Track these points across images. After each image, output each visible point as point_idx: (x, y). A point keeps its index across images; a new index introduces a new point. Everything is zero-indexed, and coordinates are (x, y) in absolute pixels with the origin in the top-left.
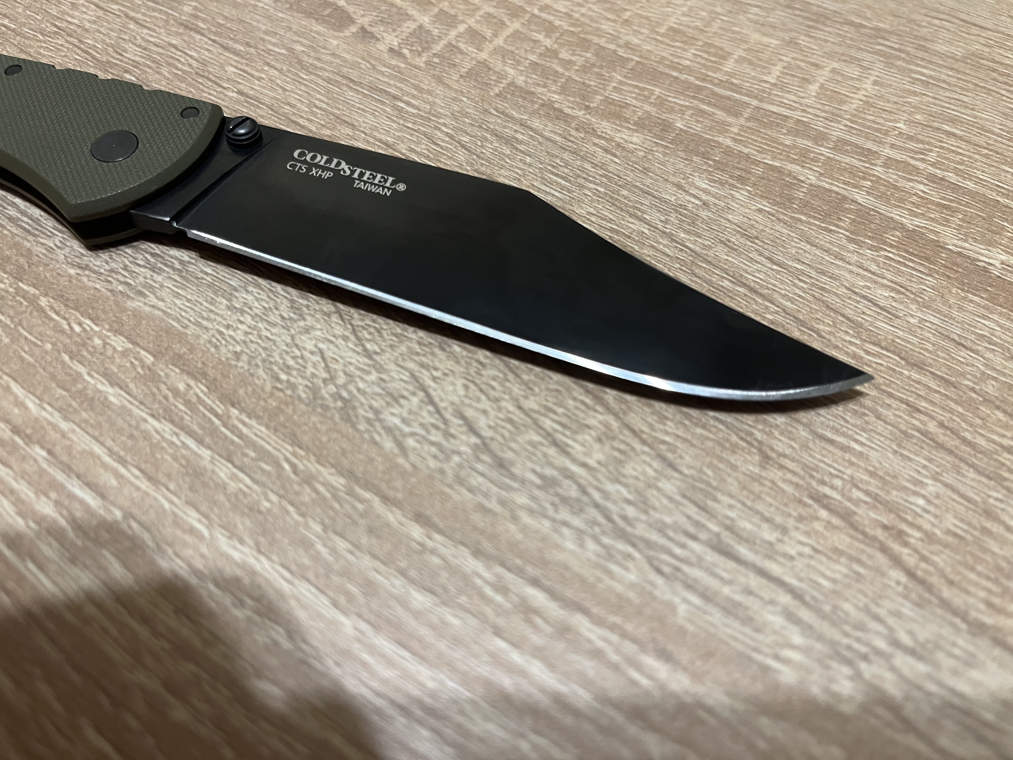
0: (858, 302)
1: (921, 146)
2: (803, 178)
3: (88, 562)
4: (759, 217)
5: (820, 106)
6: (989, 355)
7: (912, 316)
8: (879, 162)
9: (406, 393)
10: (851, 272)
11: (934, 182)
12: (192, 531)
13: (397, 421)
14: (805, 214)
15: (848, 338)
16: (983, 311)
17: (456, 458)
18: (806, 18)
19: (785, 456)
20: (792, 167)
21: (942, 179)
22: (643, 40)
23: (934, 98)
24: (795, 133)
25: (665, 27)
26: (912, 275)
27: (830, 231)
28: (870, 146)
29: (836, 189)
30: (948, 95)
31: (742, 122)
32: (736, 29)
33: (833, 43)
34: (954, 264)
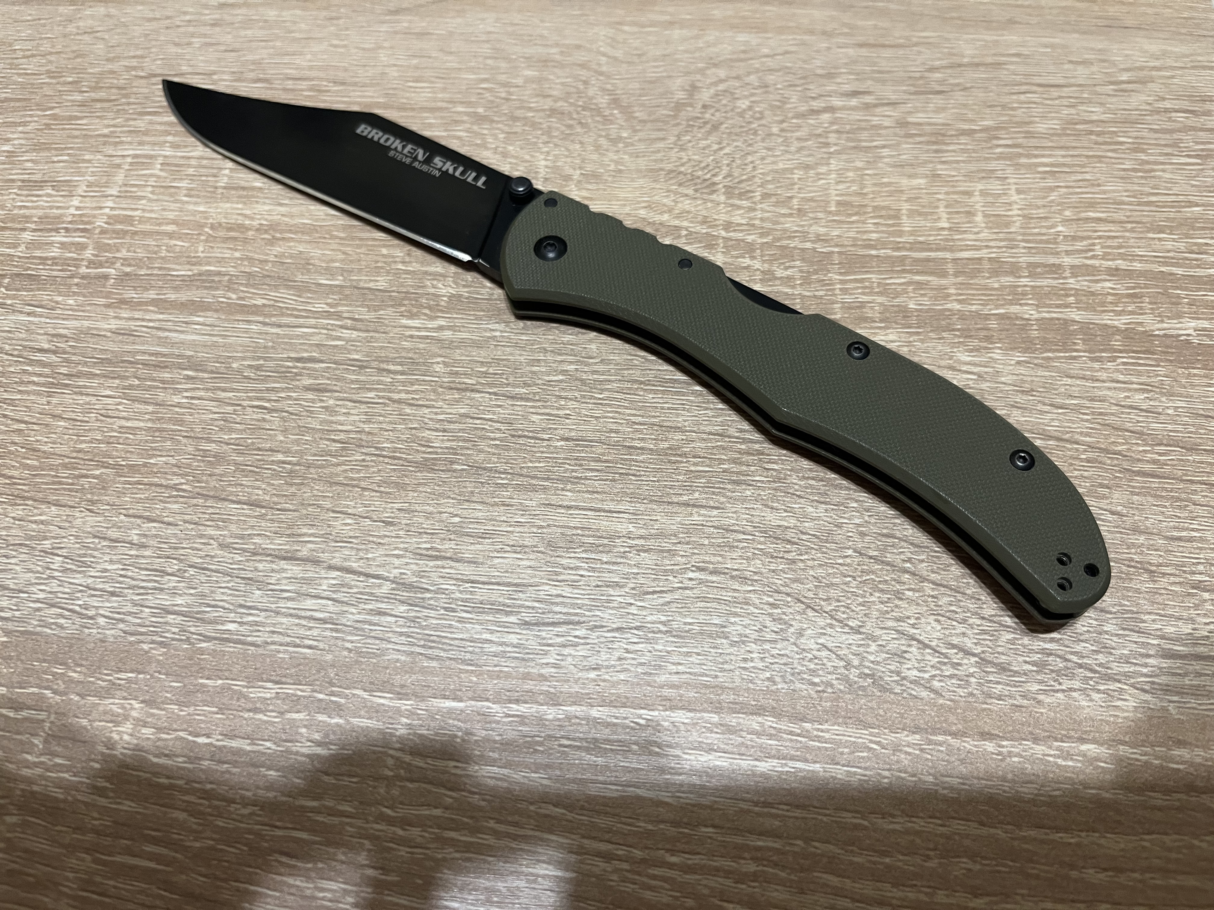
0: (1129, 413)
1: (1085, 243)
2: (1027, 316)
3: (812, 886)
4: (1022, 370)
5: (995, 236)
7: (1168, 408)
8: (1067, 274)
9: (904, 648)
10: (1109, 389)
11: (1114, 275)
12: (856, 827)
13: (915, 673)
14: (1050, 351)
15: (1141, 449)
16: (1205, 380)
17: (973, 680)
18: (928, 143)
19: (1160, 565)
20: (1014, 309)
21: (1117, 269)
22: (826, 227)
23: (1066, 187)
24: (995, 273)
25: (833, 204)
26: (1148, 371)
27: (1075, 358)
28: (1052, 260)
29: (1055, 315)
30: (1074, 178)
31: (952, 280)
32: (885, 180)
33: (963, 162)
34: (1167, 347)
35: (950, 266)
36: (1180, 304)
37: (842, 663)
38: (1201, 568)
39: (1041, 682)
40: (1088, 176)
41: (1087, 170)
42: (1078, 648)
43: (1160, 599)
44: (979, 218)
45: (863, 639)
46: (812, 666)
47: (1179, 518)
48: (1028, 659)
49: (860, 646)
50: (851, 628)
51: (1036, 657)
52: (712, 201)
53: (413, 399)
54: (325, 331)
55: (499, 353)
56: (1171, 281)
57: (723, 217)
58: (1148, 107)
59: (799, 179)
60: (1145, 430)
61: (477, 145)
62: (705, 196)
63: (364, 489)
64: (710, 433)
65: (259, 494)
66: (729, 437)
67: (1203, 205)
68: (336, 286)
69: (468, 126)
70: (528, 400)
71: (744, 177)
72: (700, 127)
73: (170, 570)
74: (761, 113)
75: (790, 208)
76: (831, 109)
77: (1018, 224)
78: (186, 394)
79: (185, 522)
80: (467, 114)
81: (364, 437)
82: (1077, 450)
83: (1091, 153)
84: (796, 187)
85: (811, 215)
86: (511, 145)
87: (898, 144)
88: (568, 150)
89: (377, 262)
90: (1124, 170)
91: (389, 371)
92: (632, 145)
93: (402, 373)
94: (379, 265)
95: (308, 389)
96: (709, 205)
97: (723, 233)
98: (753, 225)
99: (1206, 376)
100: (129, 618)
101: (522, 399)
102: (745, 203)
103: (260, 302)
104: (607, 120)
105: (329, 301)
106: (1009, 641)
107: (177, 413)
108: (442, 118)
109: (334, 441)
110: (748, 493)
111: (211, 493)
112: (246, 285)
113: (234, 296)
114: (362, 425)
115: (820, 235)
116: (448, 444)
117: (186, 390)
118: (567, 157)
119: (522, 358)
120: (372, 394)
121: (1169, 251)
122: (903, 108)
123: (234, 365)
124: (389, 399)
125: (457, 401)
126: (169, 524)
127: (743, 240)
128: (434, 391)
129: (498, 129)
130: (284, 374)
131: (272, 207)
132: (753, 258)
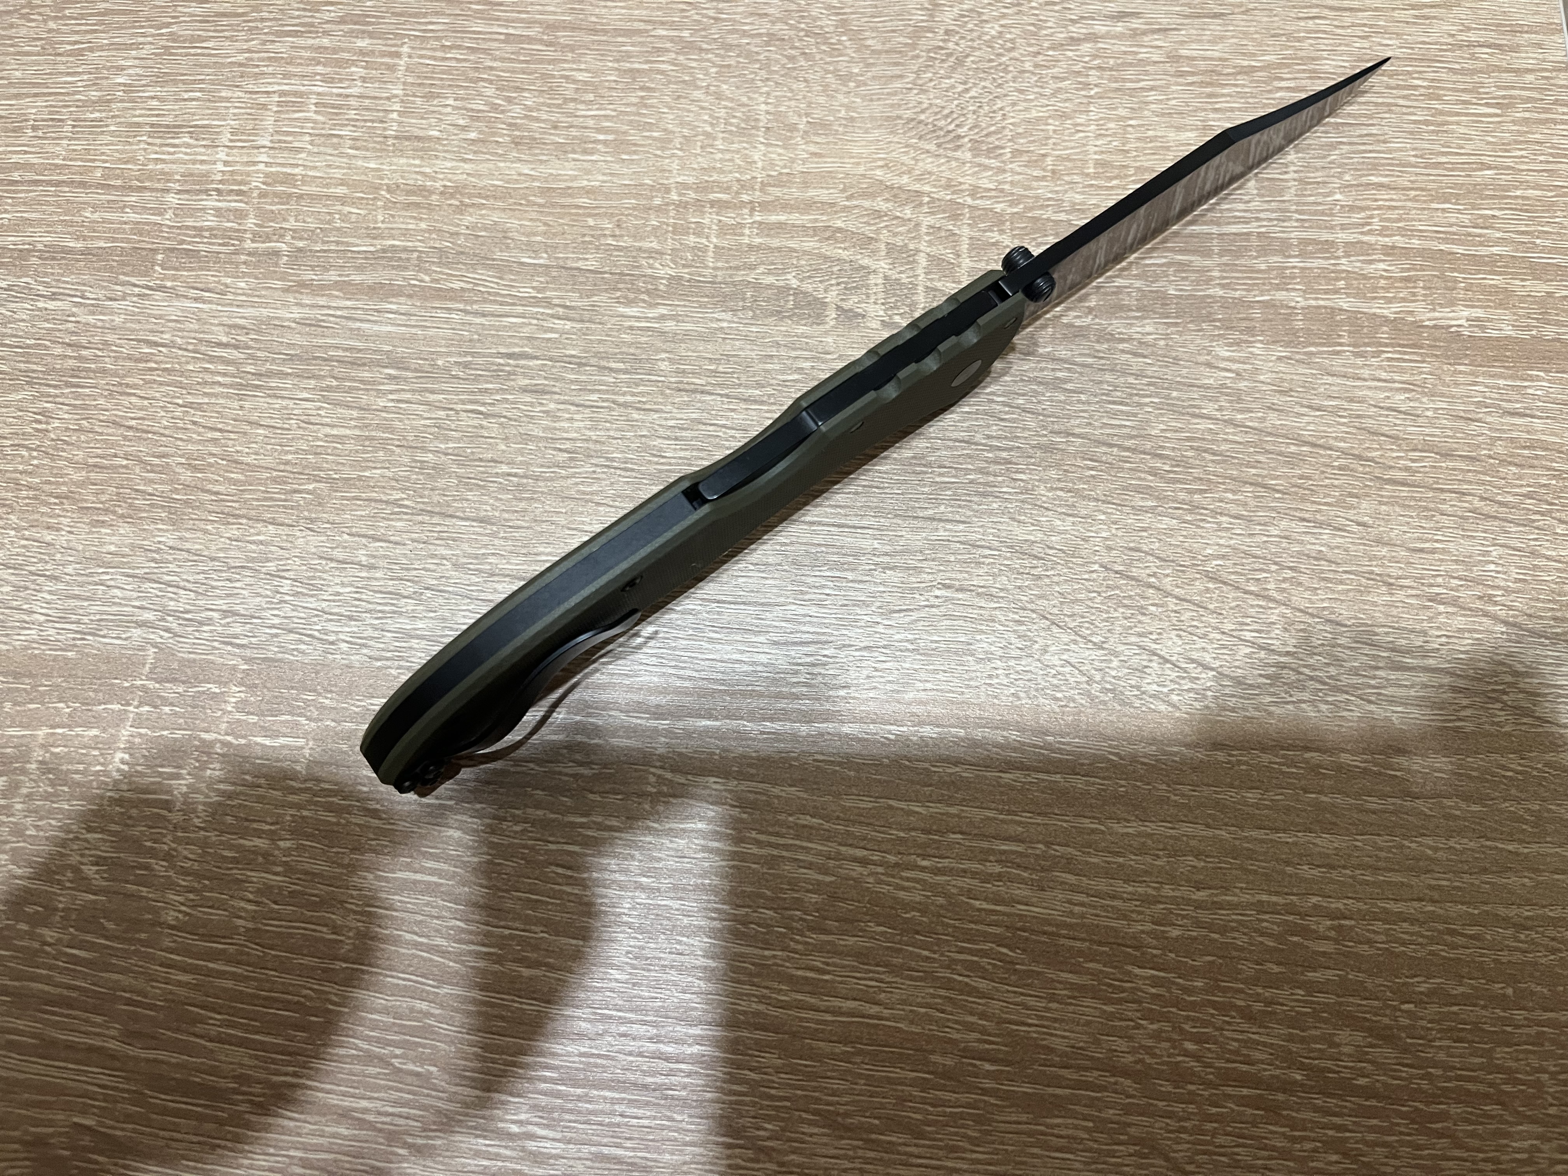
0: (1388, 416)
1: (1363, 215)
2: (1293, 304)
3: (1051, 884)
4: (1282, 367)
5: (1266, 206)
6: (1489, 419)
7: (1427, 409)
8: (1340, 253)
9: (1145, 663)
10: (1370, 388)
11: (1388, 255)
12: (1093, 831)
13: (1155, 687)
14: (1313, 344)
15: (1395, 455)
16: (1471, 378)
17: (1210, 693)
18: (1202, 84)
19: (1399, 578)
20: (1281, 295)
21: (1393, 247)
22: (1083, 193)
23: (1350, 144)
24: (1263, 252)
25: (1091, 164)
26: (1412, 368)
27: (1338, 353)
28: (1325, 236)
29: (1322, 303)
31: (1217, 260)
32: (1150, 133)
33: (1239, 109)
34: (1435, 340)
35: (1215, 242)
36: (1456, 289)
37: (1085, 679)
38: (1440, 580)
39: (1273, 694)
40: (1373, 130)
41: (1374, 121)
42: (1311, 661)
43: (1395, 612)
45: (1106, 655)
46: (1055, 682)
47: (1425, 528)
48: (1262, 672)
49: (1102, 661)
50: (1095, 644)
51: (1271, 671)
52: (957, 159)
53: (639, 402)
54: (535, 322)
55: (728, 347)
56: (1449, 262)
57: (970, 180)
58: (1450, 40)
59: (1055, 131)
60: (1401, 435)
61: (684, 82)
62: (950, 154)
63: (598, 504)
64: (956, 440)
65: (486, 511)
66: (976, 444)
67: (1496, 168)
68: (541, 266)
69: (673, 56)
70: (762, 403)
71: (993, 129)
72: (943, 61)
73: (406, 593)
74: (1012, 41)
75: (1044, 170)
76: (1093, 38)
77: (1293, 191)
78: (391, 397)
79: (413, 540)
80: (671, 39)
81: (592, 446)
82: (1330, 456)
83: (1380, 100)
84: (1051, 141)
85: (1066, 178)
86: (724, 82)
87: (1168, 86)
88: (791, 90)
89: (584, 235)
90: (1415, 122)
91: (611, 370)
92: (866, 84)
93: (626, 372)
94: (587, 239)
95: (525, 390)
96: (954, 164)
97: (969, 201)
98: (1002, 191)
99: (1472, 373)
100: (371, 643)
101: (755, 402)
102: (994, 163)
103: (457, 285)
104: (835, 51)
105: (535, 284)
106: (1247, 656)
107: (385, 419)
108: (642, 44)
109: (560, 450)
110: (995, 506)
111: (437, 510)
112: (439, 264)
113: (427, 278)
114: (588, 433)
115: (1075, 204)
116: (682, 454)
117: (391, 392)
118: (790, 99)
119: (753, 354)
120: (595, 397)
121: (1451, 225)
122: (1174, 36)
123: (440, 363)
124: (614, 402)
125: (688, 404)
126: (396, 543)
127: (991, 210)
128: (662, 393)
129: (708, 60)
130: (497, 374)
131: (454, 164)
132: (1002, 232)
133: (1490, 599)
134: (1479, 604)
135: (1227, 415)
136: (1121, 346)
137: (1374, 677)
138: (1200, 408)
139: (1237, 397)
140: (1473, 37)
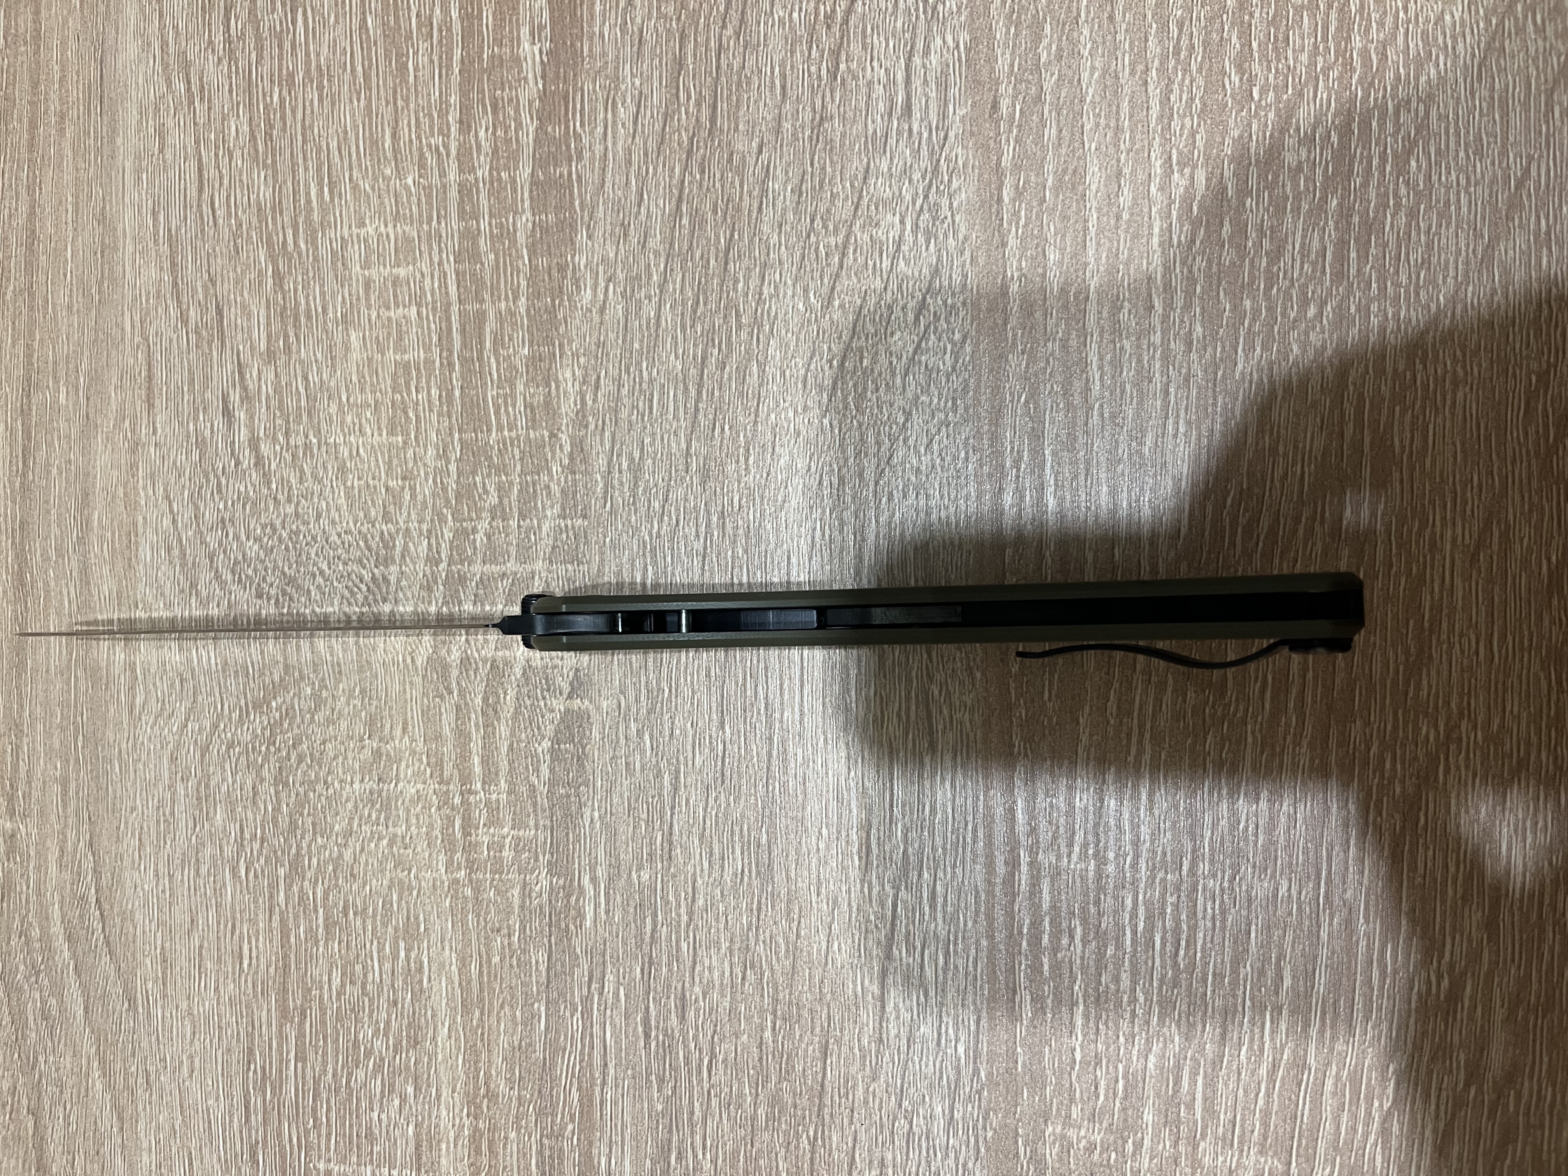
0: (643, 125)
1: (427, 154)
2: (530, 225)
4: (599, 233)
6: (639, 20)
7: (633, 84)
8: (471, 178)
9: (923, 368)
10: (614, 144)
11: (469, 127)
12: (1101, 415)
13: (947, 357)
14: (572, 203)
15: (684, 116)
16: (596, 39)
17: (949, 301)
18: (297, 326)
19: (814, 110)
20: (521, 238)
21: (461, 122)
22: (425, 447)
23: (351, 169)
24: (475, 257)
25: (392, 439)
26: (590, 100)
27: (579, 177)
28: (453, 193)
29: (526, 195)
30: (337, 159)
31: (487, 305)
32: (354, 378)
33: (322, 286)
34: (557, 76)
35: (469, 307)
36: (500, 56)
37: (944, 429)
38: (813, 69)
39: (946, 235)
40: (334, 144)
41: (324, 144)
42: (908, 198)
43: (850, 114)
44: (402, 272)
45: (917, 409)
46: (949, 459)
47: (760, 85)
48: (924, 247)
49: (924, 412)
50: (907, 420)
51: (921, 239)
52: (399, 581)
53: (686, 899)
54: (608, 1012)
55: (621, 809)
56: (472, 63)
57: (421, 566)
58: (225, 62)
59: (359, 479)
60: (663, 110)
61: (334, 871)
62: (393, 588)
63: (798, 936)
64: (703, 569)
65: (814, 1050)
66: (705, 548)
67: (364, 14)
68: (547, 1009)
69: (306, 883)
70: (678, 772)
71: (361, 543)
72: (291, 599)
73: (907, 1127)
74: (264, 527)
75: (403, 488)
76: (254, 443)
77: (407, 228)
78: (700, 1156)
79: (851, 1123)
80: (288, 888)
81: (737, 946)
82: (690, 183)
83: (300, 138)
84: (371, 482)
85: (411, 465)
86: (332, 830)
87: (302, 362)
88: (335, 757)
89: (511, 965)
90: (321, 100)
91: (654, 930)
92: (323, 680)
93: (655, 915)
94: (515, 963)
95: (683, 1018)
96: (404, 583)
97: (443, 566)
98: (429, 531)
99: (591, 39)
100: (961, 1160)
101: (677, 778)
102: (399, 542)
103: (575, 1095)
104: (289, 713)
105: (568, 1014)
106: (907, 264)
107: (724, 1160)
108: (296, 917)
109: (743, 979)
110: (769, 526)
111: (817, 1101)
112: (554, 1115)
113: (570, 1127)
114: (723, 951)
115: (438, 454)
116: (738, 852)
117: (695, 1156)
118: (346, 758)
119: (626, 783)
120: (684, 946)
121: (432, 61)
122: (246, 357)
123: (660, 1108)
124: (688, 926)
125: (684, 849)
126: (855, 1140)
127: (451, 542)
128: (674, 876)
129: (309, 846)
130: (667, 1048)
131: (442, 1107)
132: (474, 530)
133: (830, 17)
134: (836, 29)
135: (654, 291)
136: (590, 402)
137: (920, 134)
138: (649, 320)
139: (634, 281)
140: (219, 39)
